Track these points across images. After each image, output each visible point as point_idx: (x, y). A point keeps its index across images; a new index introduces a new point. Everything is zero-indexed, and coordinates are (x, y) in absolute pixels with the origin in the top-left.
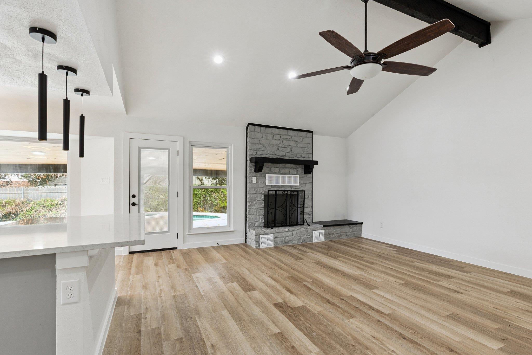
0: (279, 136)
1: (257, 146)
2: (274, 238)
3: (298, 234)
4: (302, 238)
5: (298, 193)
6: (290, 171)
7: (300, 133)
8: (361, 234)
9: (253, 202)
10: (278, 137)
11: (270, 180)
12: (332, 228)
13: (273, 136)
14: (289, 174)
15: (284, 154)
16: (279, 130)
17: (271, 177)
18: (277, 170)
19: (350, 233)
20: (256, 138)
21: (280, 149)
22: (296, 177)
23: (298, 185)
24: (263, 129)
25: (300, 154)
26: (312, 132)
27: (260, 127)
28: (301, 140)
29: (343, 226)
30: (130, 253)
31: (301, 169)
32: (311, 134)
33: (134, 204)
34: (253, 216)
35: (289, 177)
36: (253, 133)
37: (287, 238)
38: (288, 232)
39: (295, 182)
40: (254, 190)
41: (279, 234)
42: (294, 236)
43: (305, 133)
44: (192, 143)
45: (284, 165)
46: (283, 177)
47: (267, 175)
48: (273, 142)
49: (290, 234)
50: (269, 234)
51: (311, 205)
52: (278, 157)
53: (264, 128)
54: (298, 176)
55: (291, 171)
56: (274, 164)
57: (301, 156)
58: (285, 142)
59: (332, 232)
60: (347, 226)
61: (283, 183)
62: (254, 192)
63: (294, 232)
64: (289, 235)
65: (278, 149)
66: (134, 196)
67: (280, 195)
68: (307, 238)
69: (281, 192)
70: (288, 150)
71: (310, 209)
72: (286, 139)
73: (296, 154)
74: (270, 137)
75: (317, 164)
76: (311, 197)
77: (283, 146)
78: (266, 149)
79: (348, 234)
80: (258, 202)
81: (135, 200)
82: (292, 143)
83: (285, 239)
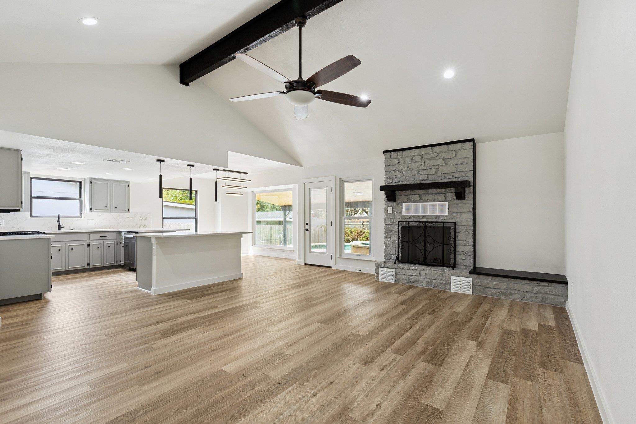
0: (420, 157)
1: (393, 173)
2: (396, 274)
3: (428, 276)
4: (433, 281)
5: (444, 225)
6: (435, 197)
7: (451, 147)
8: (565, 302)
9: (389, 233)
10: (418, 158)
11: (408, 210)
12: (490, 278)
13: (412, 158)
14: (434, 200)
15: (426, 178)
16: (419, 149)
17: (408, 206)
18: (417, 197)
19: (532, 295)
20: (392, 165)
21: (421, 172)
22: (442, 205)
23: (447, 214)
24: (400, 153)
25: (452, 174)
26: (473, 140)
27: (396, 152)
28: (454, 155)
29: (515, 280)
30: (306, 264)
31: (451, 194)
32: (471, 143)
33: (307, 230)
34: (389, 248)
35: (433, 205)
36: (389, 160)
37: (411, 277)
38: (415, 271)
39: (442, 210)
40: (390, 221)
41: (403, 270)
42: (422, 277)
43: (460, 144)
44: (343, 179)
45: (428, 190)
47: (403, 204)
48: (412, 165)
49: (417, 273)
50: (390, 268)
51: (472, 243)
52: (418, 182)
53: (401, 152)
54: (447, 203)
55: (436, 197)
56: (414, 191)
57: (453, 176)
58: (427, 162)
59: (490, 285)
60: (527, 282)
61: (424, 213)
62: (389, 223)
63: (422, 272)
64: (415, 274)
65: (418, 172)
66: (307, 224)
68: (442, 283)
70: (433, 171)
72: (430, 159)
73: (445, 175)
74: (408, 160)
76: (472, 232)
77: (425, 168)
78: (404, 175)
80: (394, 233)
81: (307, 227)
82: (438, 162)
83: (409, 278)
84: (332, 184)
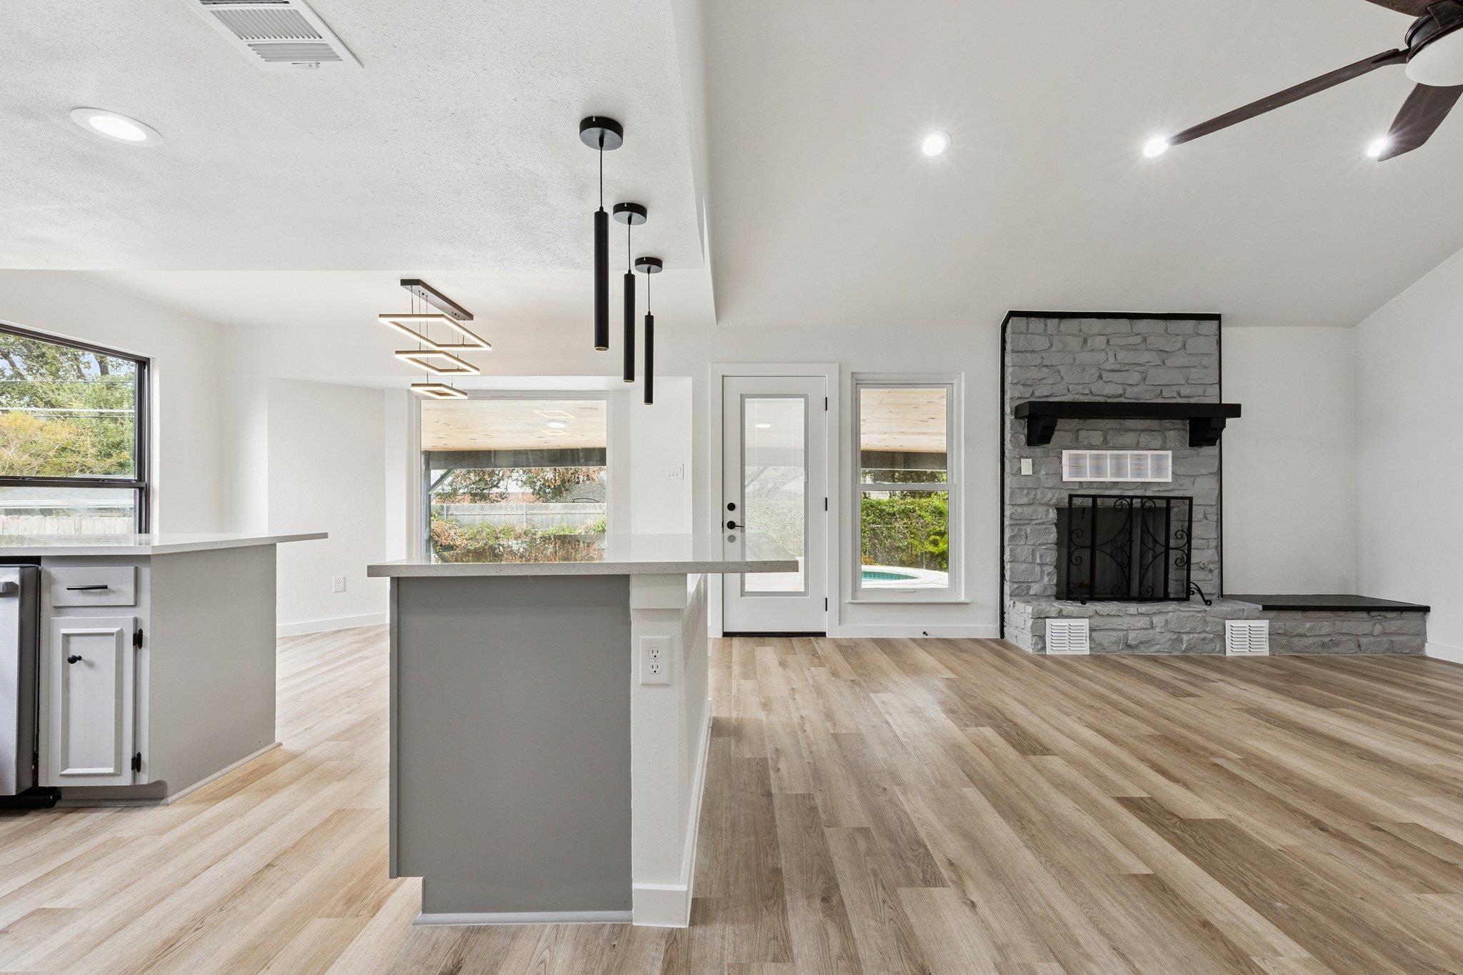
0: (1104, 339)
1: (1034, 374)
2: (1091, 630)
3: (1172, 626)
4: (1185, 638)
5: (1168, 504)
6: (1141, 439)
7: (1173, 325)
8: (1423, 645)
9: (1024, 527)
10: (1099, 342)
11: (1077, 467)
12: (1298, 615)
13: (1085, 340)
14: (1137, 447)
15: (1121, 392)
16: (1102, 321)
17: (1078, 458)
18: (1096, 437)
19: (1372, 639)
20: (1033, 352)
21: (1106, 376)
22: (1160, 458)
23: (1169, 479)
24: (1052, 323)
25: (1176, 388)
26: (1217, 317)
27: (1043, 320)
28: (1180, 345)
29: (1342, 613)
30: (726, 634)
31: (1177, 432)
32: (1215, 323)
33: (732, 525)
34: (1024, 566)
35: (1139, 458)
36: (1022, 336)
37: (1132, 635)
38: (1137, 618)
39: (1159, 470)
40: (1027, 495)
41: (1108, 619)
42: (1158, 630)
43: (1192, 323)
44: (859, 376)
45: (1122, 421)
46: (1118, 457)
47: (1064, 452)
48: (1085, 357)
49: (1143, 622)
50: (1075, 618)
51: (1213, 543)
52: (1102, 400)
53: (1056, 321)
54: (1169, 453)
55: (1144, 438)
56: (1088, 421)
57: (1179, 393)
58: (1122, 355)
59: (1300, 631)
60: (1364, 615)
61: (1118, 475)
62: (1025, 500)
63: (1156, 619)
64: (1139, 625)
65: (1100, 377)
66: (732, 507)
67: (1107, 509)
68: (1204, 639)
69: (1111, 502)
70: (1135, 377)
71: (1213, 555)
72: (1122, 347)
73: (1161, 388)
74: (1075, 343)
75: (1238, 415)
76: (1214, 518)
77: (1117, 367)
78: (1062, 378)
79: (1364, 640)
80: (1037, 527)
81: (733, 516)
82: (1147, 357)
83: (1126, 637)
84: (828, 385)
